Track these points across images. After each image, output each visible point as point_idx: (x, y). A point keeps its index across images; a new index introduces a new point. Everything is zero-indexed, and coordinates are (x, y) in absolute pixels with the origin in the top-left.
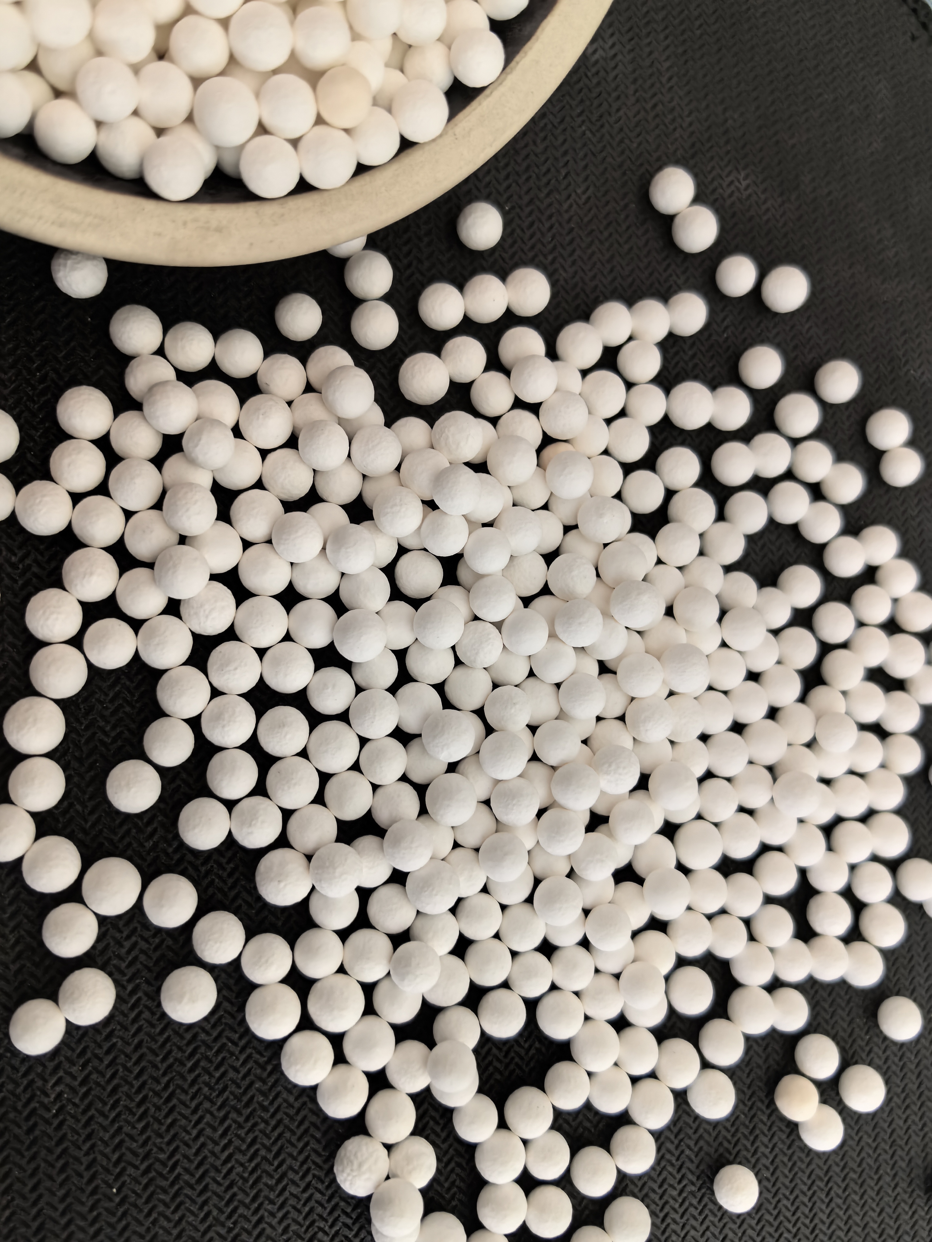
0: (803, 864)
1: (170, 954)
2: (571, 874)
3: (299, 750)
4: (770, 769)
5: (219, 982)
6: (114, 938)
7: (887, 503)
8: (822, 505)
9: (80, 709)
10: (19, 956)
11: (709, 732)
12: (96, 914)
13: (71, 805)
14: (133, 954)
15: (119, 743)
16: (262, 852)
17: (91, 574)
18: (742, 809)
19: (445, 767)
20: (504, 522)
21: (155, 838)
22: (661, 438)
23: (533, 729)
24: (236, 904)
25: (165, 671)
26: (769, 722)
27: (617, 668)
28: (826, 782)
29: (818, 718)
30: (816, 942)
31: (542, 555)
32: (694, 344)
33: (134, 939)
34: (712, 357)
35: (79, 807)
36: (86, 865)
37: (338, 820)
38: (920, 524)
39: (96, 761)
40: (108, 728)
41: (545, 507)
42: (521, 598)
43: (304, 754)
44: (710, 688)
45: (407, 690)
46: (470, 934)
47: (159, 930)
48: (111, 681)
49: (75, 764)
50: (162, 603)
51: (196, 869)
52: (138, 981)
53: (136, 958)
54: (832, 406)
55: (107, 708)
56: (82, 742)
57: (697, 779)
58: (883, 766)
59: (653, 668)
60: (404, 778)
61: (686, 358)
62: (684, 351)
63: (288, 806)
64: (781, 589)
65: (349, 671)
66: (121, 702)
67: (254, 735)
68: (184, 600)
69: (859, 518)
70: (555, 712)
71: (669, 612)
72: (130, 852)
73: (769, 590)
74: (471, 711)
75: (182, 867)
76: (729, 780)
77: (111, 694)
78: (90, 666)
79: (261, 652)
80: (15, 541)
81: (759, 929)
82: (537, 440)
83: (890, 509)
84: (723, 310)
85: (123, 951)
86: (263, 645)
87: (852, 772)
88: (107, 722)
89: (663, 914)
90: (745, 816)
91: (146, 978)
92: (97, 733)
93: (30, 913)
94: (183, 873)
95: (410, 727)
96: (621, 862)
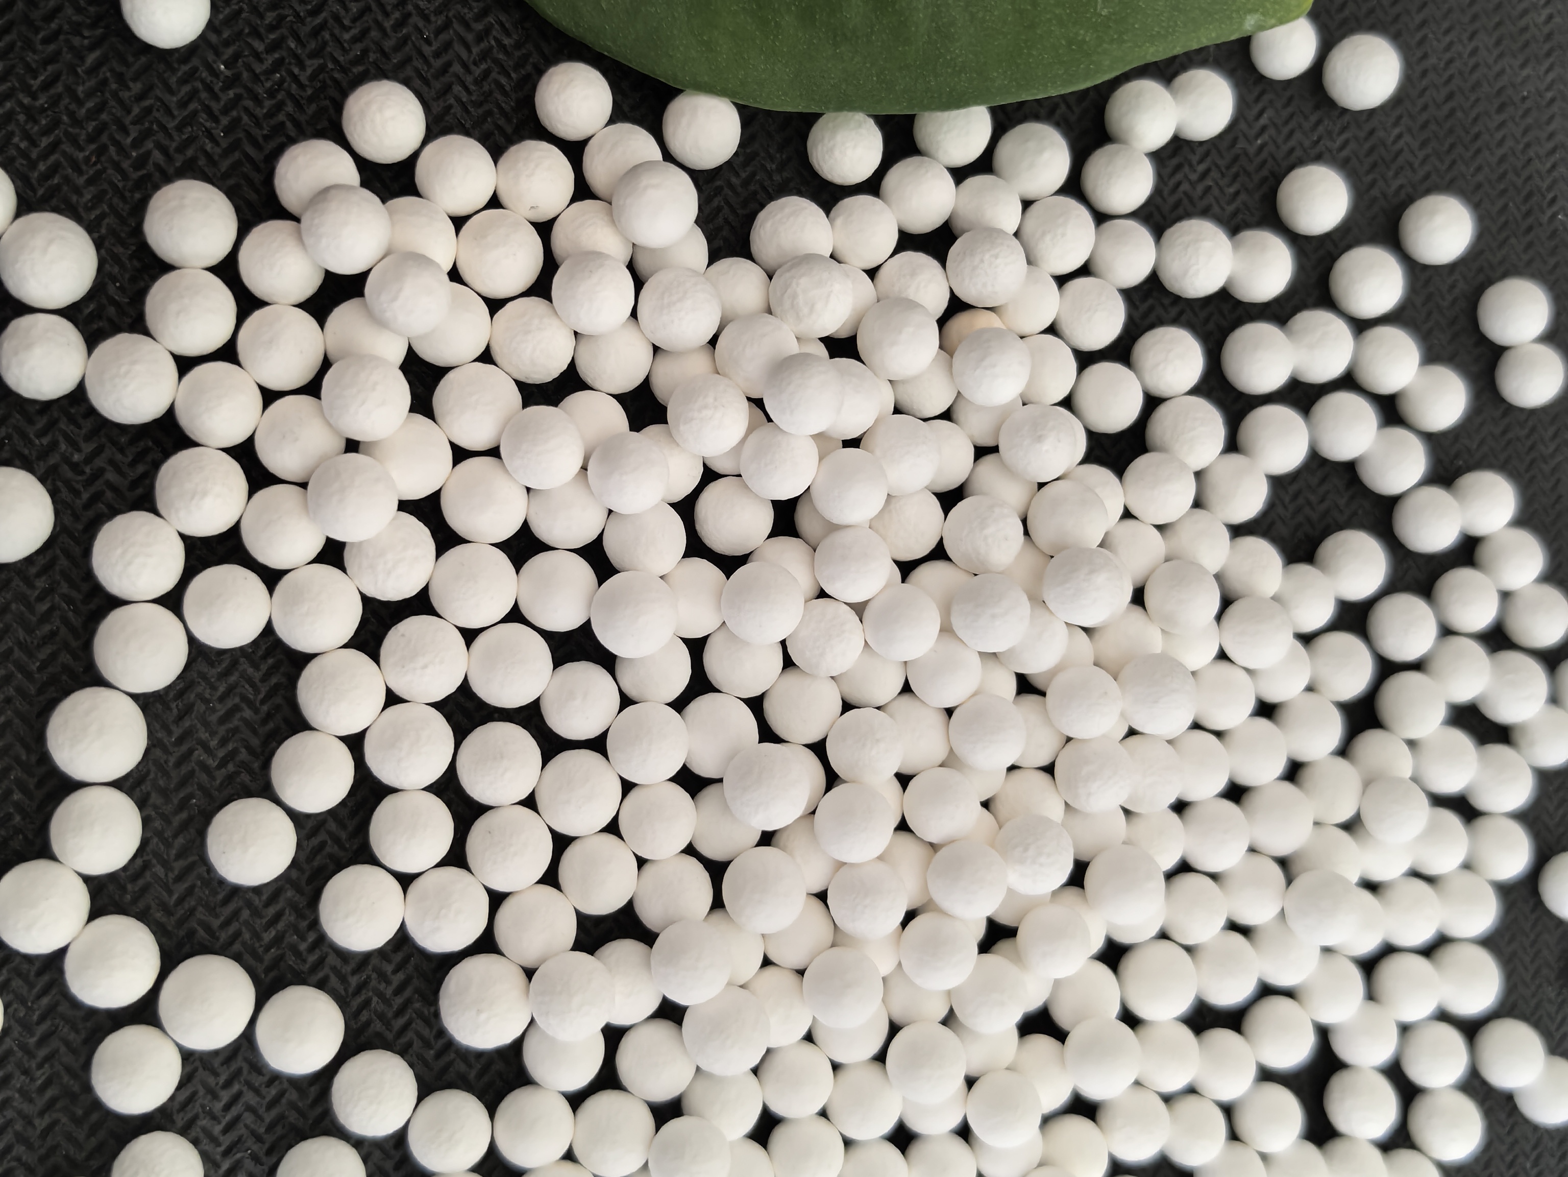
0: (1327, 1018)
1: (293, 1117)
2: (949, 1020)
3: (524, 795)
4: (1283, 862)
5: (369, 1163)
6: (204, 1084)
7: (1504, 432)
8: (1399, 433)
9: (170, 709)
10: (50, 1106)
11: (1188, 798)
12: (178, 1045)
13: (146, 866)
14: (234, 1111)
15: (231, 767)
16: (451, 960)
17: (205, 494)
18: (1234, 927)
19: (757, 837)
20: (877, 442)
21: (281, 926)
22: (1144, 307)
23: (904, 780)
24: (404, 1040)
25: (313, 656)
26: (1287, 786)
27: (1048, 686)
28: (1371, 886)
29: (1367, 784)
30: (1337, 1146)
31: (936, 494)
32: (1207, 154)
33: (236, 1087)
34: (1236, 177)
35: (159, 870)
36: (168, 964)
37: (579, 914)
38: (1554, 470)
39: (191, 796)
40: (213, 743)
41: (947, 415)
42: (898, 563)
43: (530, 802)
44: (1196, 726)
45: (702, 704)
46: (777, 1108)
47: (276, 1077)
48: (224, 666)
49: (155, 798)
50: (315, 546)
51: (343, 979)
52: (239, 1155)
53: (237, 1119)
54: (1426, 267)
55: (214, 710)
56: (171, 764)
57: (1164, 872)
58: (1467, 866)
59: (1106, 693)
60: (690, 850)
61: (1194, 177)
62: (1191, 166)
63: (500, 886)
64: (1323, 569)
65: (612, 671)
66: (237, 700)
67: (452, 768)
68: (352, 544)
69: (1457, 456)
70: (941, 754)
71: (1138, 598)
72: (237, 947)
73: (1303, 569)
74: (804, 745)
75: (321, 975)
76: (1214, 877)
77: (222, 689)
78: (192, 640)
79: (470, 635)
80: (80, 427)
81: (1246, 1123)
82: (941, 303)
83: (1509, 442)
84: (1257, 99)
85: (218, 1106)
86: (473, 623)
87: (1415, 874)
88: (213, 734)
89: (1093, 1091)
90: (1237, 938)
91: (252, 1151)
92: (197, 749)
93: (72, 1036)
94: (321, 985)
95: (704, 769)
96: (1033, 1003)
